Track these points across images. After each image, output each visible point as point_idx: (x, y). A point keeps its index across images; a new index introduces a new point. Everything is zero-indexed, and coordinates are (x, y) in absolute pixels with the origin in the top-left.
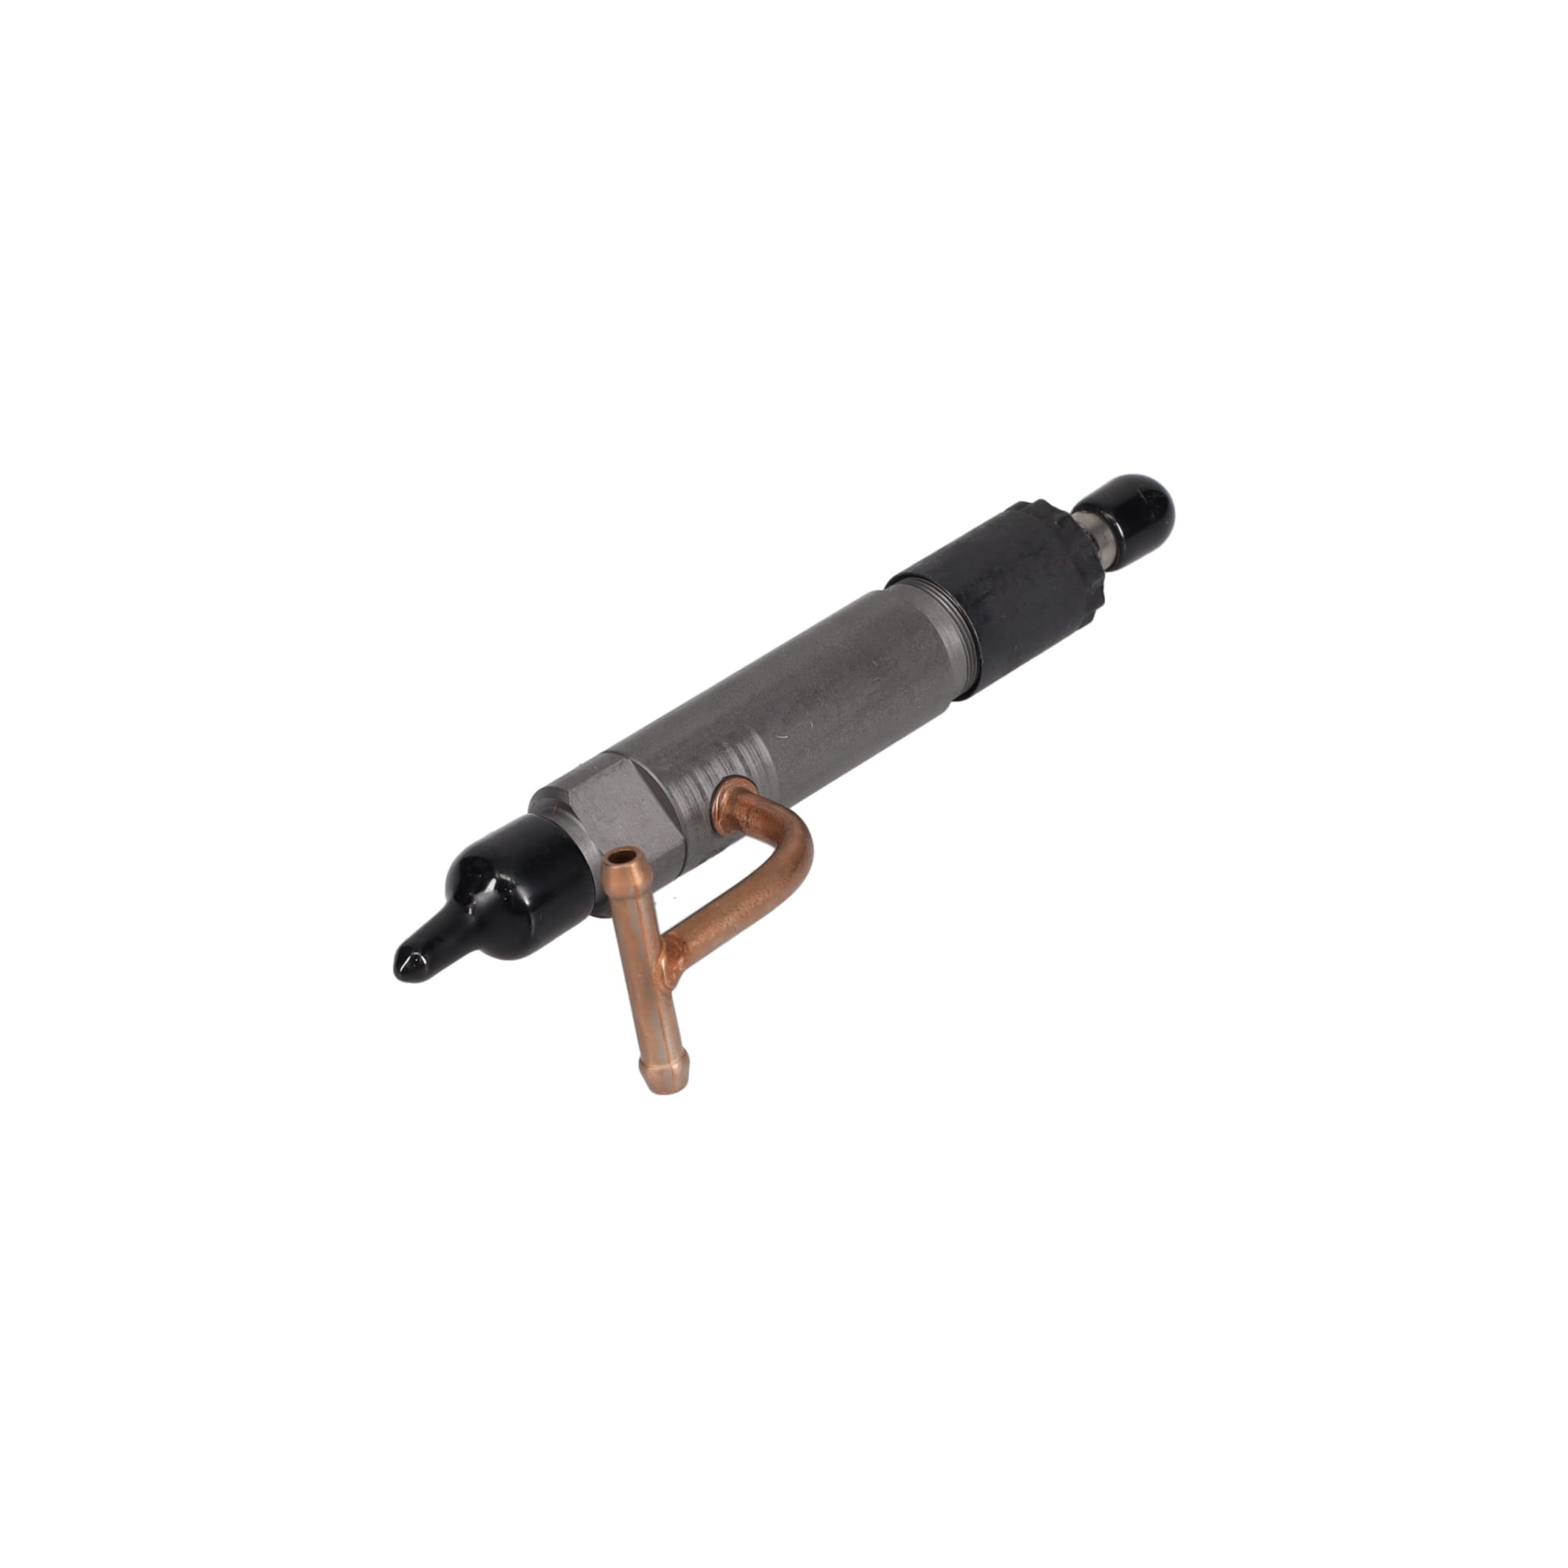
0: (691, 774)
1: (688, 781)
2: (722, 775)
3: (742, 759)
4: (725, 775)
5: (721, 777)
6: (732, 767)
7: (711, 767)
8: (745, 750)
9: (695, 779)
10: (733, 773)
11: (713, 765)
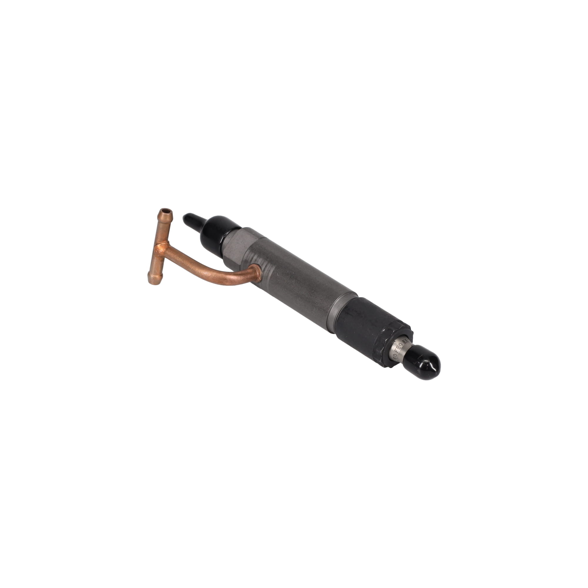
0: (255, 254)
1: (253, 254)
2: (259, 263)
3: (266, 266)
4: (259, 264)
5: (258, 263)
6: (262, 265)
7: (259, 259)
8: (269, 266)
9: (254, 256)
10: (261, 266)
11: (260, 259)
